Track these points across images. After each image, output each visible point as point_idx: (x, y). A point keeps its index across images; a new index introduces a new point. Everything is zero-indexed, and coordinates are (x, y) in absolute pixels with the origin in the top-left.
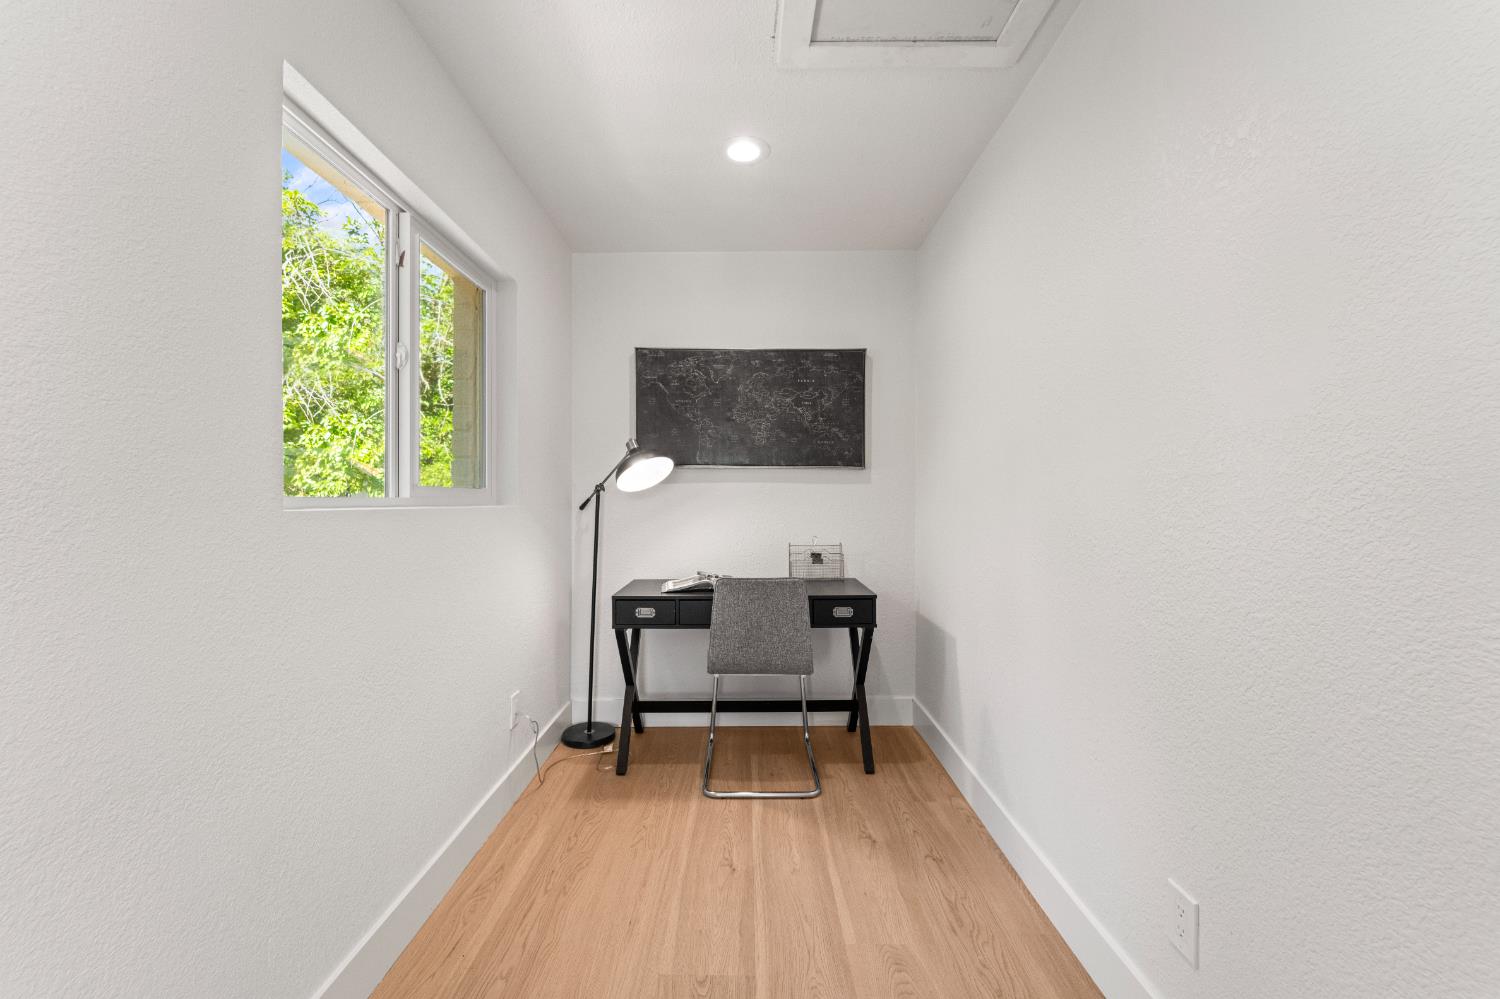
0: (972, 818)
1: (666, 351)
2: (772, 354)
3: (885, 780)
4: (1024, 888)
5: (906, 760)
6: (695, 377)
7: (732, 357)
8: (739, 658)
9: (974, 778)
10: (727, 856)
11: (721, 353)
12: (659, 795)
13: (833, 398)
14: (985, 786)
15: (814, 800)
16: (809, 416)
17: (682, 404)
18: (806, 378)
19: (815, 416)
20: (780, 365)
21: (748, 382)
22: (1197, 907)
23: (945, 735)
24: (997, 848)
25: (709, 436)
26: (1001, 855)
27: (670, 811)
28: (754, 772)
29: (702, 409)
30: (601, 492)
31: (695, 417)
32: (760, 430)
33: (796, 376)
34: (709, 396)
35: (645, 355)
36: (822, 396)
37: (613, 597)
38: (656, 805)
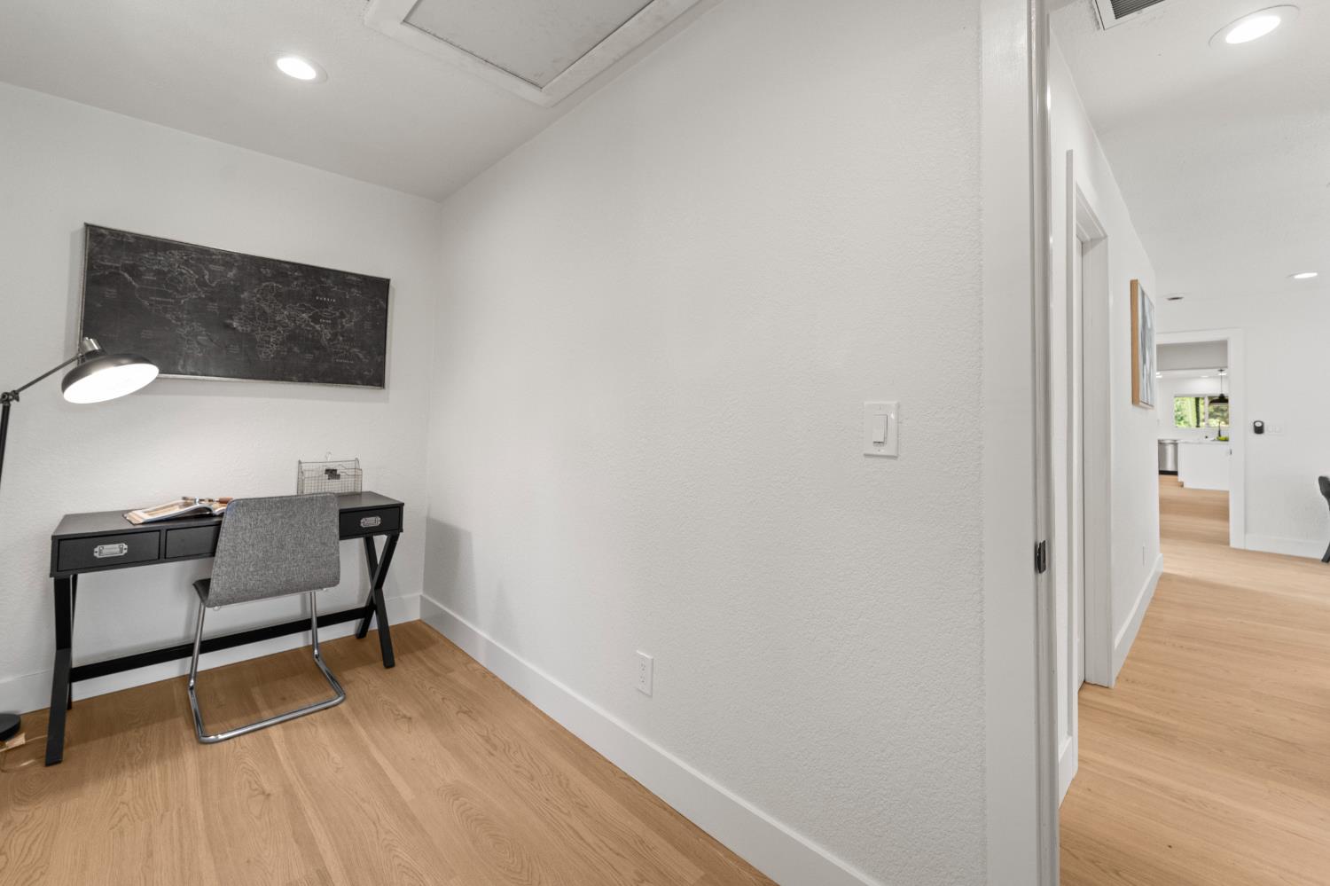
0: (486, 673)
1: (138, 237)
2: (288, 266)
3: (406, 668)
4: (534, 707)
5: (421, 647)
6: (181, 274)
7: (236, 261)
8: (252, 583)
9: (488, 642)
10: (255, 786)
11: (222, 255)
12: (131, 765)
13: (354, 320)
14: (497, 644)
15: (340, 706)
16: (327, 334)
17: (162, 302)
18: (327, 297)
19: (335, 335)
20: (296, 279)
21: (255, 291)
22: (653, 660)
23: (458, 617)
24: (509, 688)
25: (199, 343)
26: (514, 692)
27: (157, 775)
28: (260, 702)
29: (189, 313)
30: (13, 404)
31: (178, 319)
32: (268, 342)
33: (315, 294)
34: (200, 298)
35: (102, 235)
36: (342, 316)
37: (54, 538)
38: (131, 777)
